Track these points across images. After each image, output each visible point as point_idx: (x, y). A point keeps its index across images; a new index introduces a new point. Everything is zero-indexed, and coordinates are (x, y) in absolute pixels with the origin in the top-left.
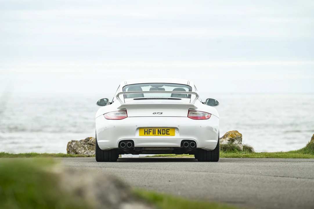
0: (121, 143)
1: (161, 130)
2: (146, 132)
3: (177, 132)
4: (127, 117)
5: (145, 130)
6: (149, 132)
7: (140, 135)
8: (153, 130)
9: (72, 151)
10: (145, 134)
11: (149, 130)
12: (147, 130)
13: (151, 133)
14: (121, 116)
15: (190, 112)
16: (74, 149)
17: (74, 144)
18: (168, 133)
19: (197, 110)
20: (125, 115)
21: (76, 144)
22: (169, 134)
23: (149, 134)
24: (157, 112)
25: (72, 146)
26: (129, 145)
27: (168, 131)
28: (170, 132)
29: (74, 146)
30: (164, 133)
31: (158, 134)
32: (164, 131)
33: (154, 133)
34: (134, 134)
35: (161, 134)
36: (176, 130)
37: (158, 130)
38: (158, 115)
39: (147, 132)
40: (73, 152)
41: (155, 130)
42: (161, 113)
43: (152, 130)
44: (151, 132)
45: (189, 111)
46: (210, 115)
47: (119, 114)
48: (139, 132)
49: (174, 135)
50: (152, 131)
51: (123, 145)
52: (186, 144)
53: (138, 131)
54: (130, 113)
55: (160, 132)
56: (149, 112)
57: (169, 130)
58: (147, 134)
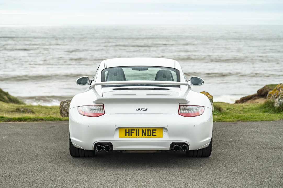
0: (97, 146)
1: (145, 130)
2: (127, 133)
3: (166, 132)
4: (105, 114)
5: (126, 130)
6: (131, 133)
7: (120, 137)
8: (136, 130)
9: (63, 110)
10: (126, 135)
11: (131, 130)
12: (129, 131)
13: (134, 135)
14: (97, 112)
15: (181, 107)
16: (65, 109)
17: (65, 105)
18: (154, 134)
19: (189, 104)
20: (102, 112)
21: (67, 104)
22: (156, 136)
23: (131, 135)
24: (141, 108)
25: (64, 106)
26: (107, 148)
27: (154, 131)
28: (157, 133)
29: (65, 107)
30: (149, 134)
31: (142, 135)
32: (149, 131)
33: (137, 134)
34: (113, 135)
35: (145, 135)
36: (164, 130)
37: (143, 130)
38: (142, 112)
39: (129, 133)
40: (65, 111)
41: (138, 130)
42: (146, 110)
43: (134, 130)
44: (133, 133)
45: (180, 105)
46: (204, 108)
47: (94, 109)
48: (119, 133)
49: (162, 137)
50: (135, 132)
51: (99, 148)
52: (177, 148)
53: (118, 131)
54: (108, 108)
55: (144, 133)
56: (131, 108)
57: (156, 130)
58: (129, 135)
